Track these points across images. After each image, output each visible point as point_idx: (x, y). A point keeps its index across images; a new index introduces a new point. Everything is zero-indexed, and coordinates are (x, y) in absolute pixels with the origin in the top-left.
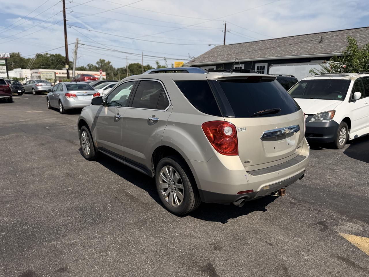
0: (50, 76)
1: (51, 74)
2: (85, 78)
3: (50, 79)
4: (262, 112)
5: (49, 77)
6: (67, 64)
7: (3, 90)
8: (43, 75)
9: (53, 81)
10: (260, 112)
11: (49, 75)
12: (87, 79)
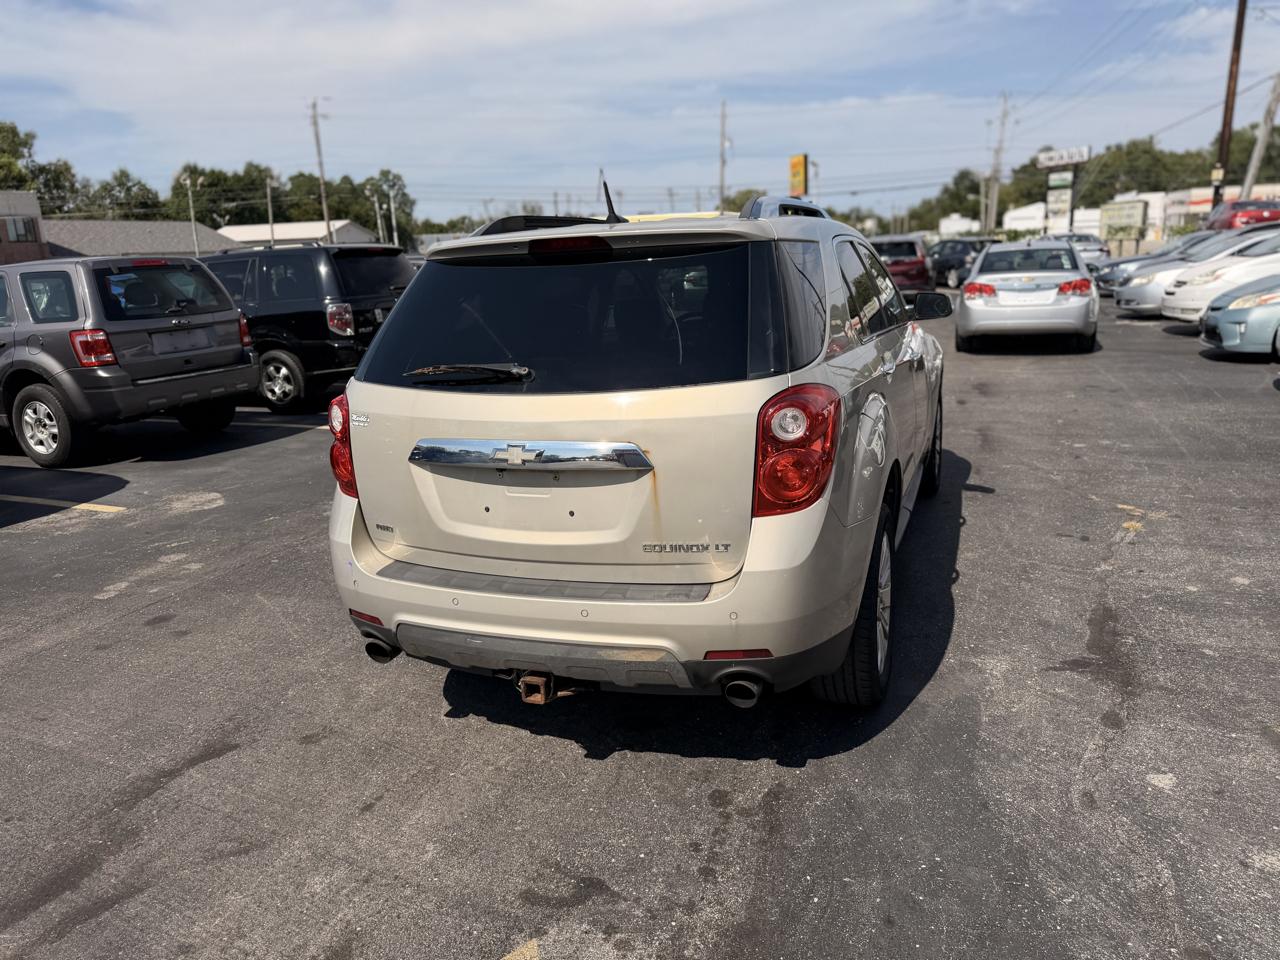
0: (1129, 216)
1: (1133, 208)
2: (1235, 216)
3: (1122, 229)
4: (426, 371)
5: (1124, 222)
6: (1218, 165)
7: (904, 274)
8: (1110, 213)
9: (1134, 234)
10: (420, 371)
11: (1125, 212)
12: (1244, 220)
